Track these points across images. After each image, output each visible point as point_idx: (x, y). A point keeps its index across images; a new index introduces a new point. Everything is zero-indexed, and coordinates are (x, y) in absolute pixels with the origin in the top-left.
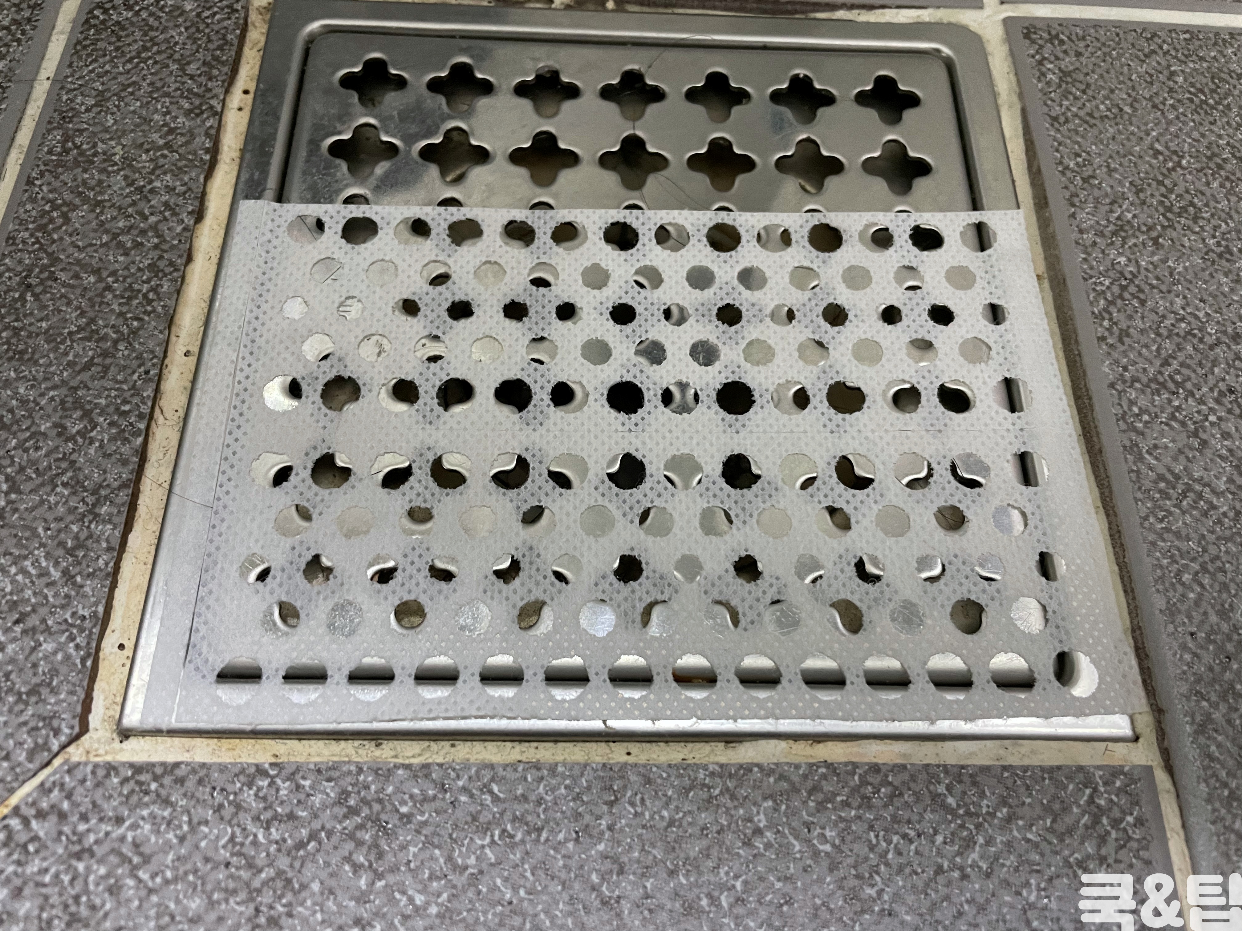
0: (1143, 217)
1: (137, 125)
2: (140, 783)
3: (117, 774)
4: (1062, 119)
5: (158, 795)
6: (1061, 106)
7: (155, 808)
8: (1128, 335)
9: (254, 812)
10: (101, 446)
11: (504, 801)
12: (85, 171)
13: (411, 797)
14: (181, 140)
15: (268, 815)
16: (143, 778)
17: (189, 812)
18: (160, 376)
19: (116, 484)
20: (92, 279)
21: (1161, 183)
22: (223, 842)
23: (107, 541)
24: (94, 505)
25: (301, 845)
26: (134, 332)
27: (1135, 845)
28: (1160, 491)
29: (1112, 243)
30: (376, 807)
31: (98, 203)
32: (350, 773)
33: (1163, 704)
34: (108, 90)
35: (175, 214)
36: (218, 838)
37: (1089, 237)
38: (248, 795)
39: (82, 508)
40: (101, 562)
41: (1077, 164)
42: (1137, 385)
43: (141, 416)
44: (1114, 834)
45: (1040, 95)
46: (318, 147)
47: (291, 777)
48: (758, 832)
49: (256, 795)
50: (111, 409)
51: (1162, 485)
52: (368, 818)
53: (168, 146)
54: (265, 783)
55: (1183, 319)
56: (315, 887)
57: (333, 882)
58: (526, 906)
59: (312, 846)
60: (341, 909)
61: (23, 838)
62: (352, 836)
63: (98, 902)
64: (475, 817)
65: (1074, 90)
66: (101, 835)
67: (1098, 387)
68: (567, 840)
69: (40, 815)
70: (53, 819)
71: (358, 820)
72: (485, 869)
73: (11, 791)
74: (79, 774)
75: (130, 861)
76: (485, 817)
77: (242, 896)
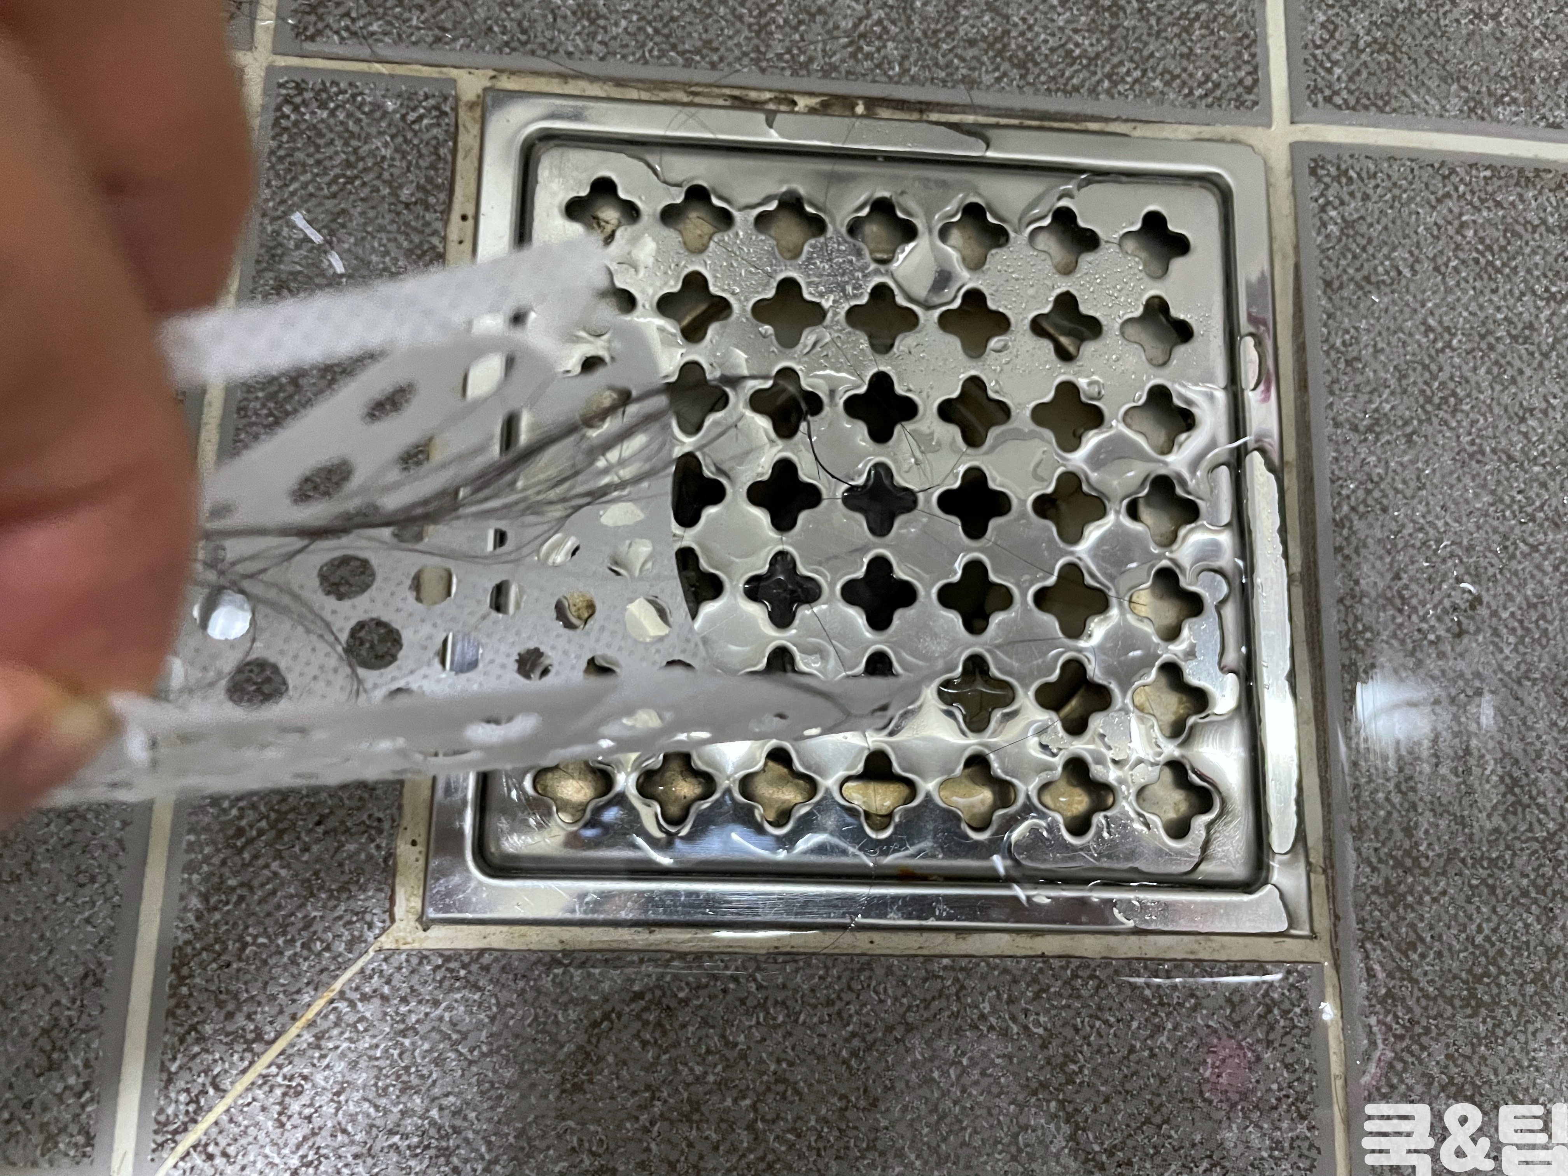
0: (1401, 409)
2: (451, 970)
3: (429, 963)
4: (1336, 284)
5: (468, 981)
6: (1337, 266)
7: (466, 992)
8: (1365, 546)
9: (554, 997)
11: (766, 988)
13: (688, 984)
15: (563, 999)
16: (452, 965)
17: (496, 996)
21: (1426, 367)
22: (529, 1021)
25: (595, 1024)
27: (1296, 1031)
29: (1365, 440)
30: (658, 993)
32: (632, 963)
33: (1340, 911)
36: (523, 1018)
37: (1342, 433)
38: (547, 982)
41: (1344, 343)
42: (1366, 601)
44: (1282, 1023)
45: (1317, 252)
47: (582, 965)
48: (983, 1017)
49: (553, 981)
52: (651, 1001)
54: (559, 971)
55: (1421, 529)
56: (610, 1059)
57: (625, 1055)
58: (788, 1075)
59: (605, 1025)
60: (633, 1078)
61: (351, 1018)
62: (638, 1017)
63: (425, 1072)
64: (743, 1002)
65: (1354, 246)
66: (422, 1016)
67: (1327, 602)
68: (822, 1022)
69: (365, 998)
70: (377, 1001)
71: (643, 1003)
72: (752, 1045)
73: (336, 977)
74: (395, 961)
75: (450, 1038)
76: (751, 1002)
77: (550, 1066)
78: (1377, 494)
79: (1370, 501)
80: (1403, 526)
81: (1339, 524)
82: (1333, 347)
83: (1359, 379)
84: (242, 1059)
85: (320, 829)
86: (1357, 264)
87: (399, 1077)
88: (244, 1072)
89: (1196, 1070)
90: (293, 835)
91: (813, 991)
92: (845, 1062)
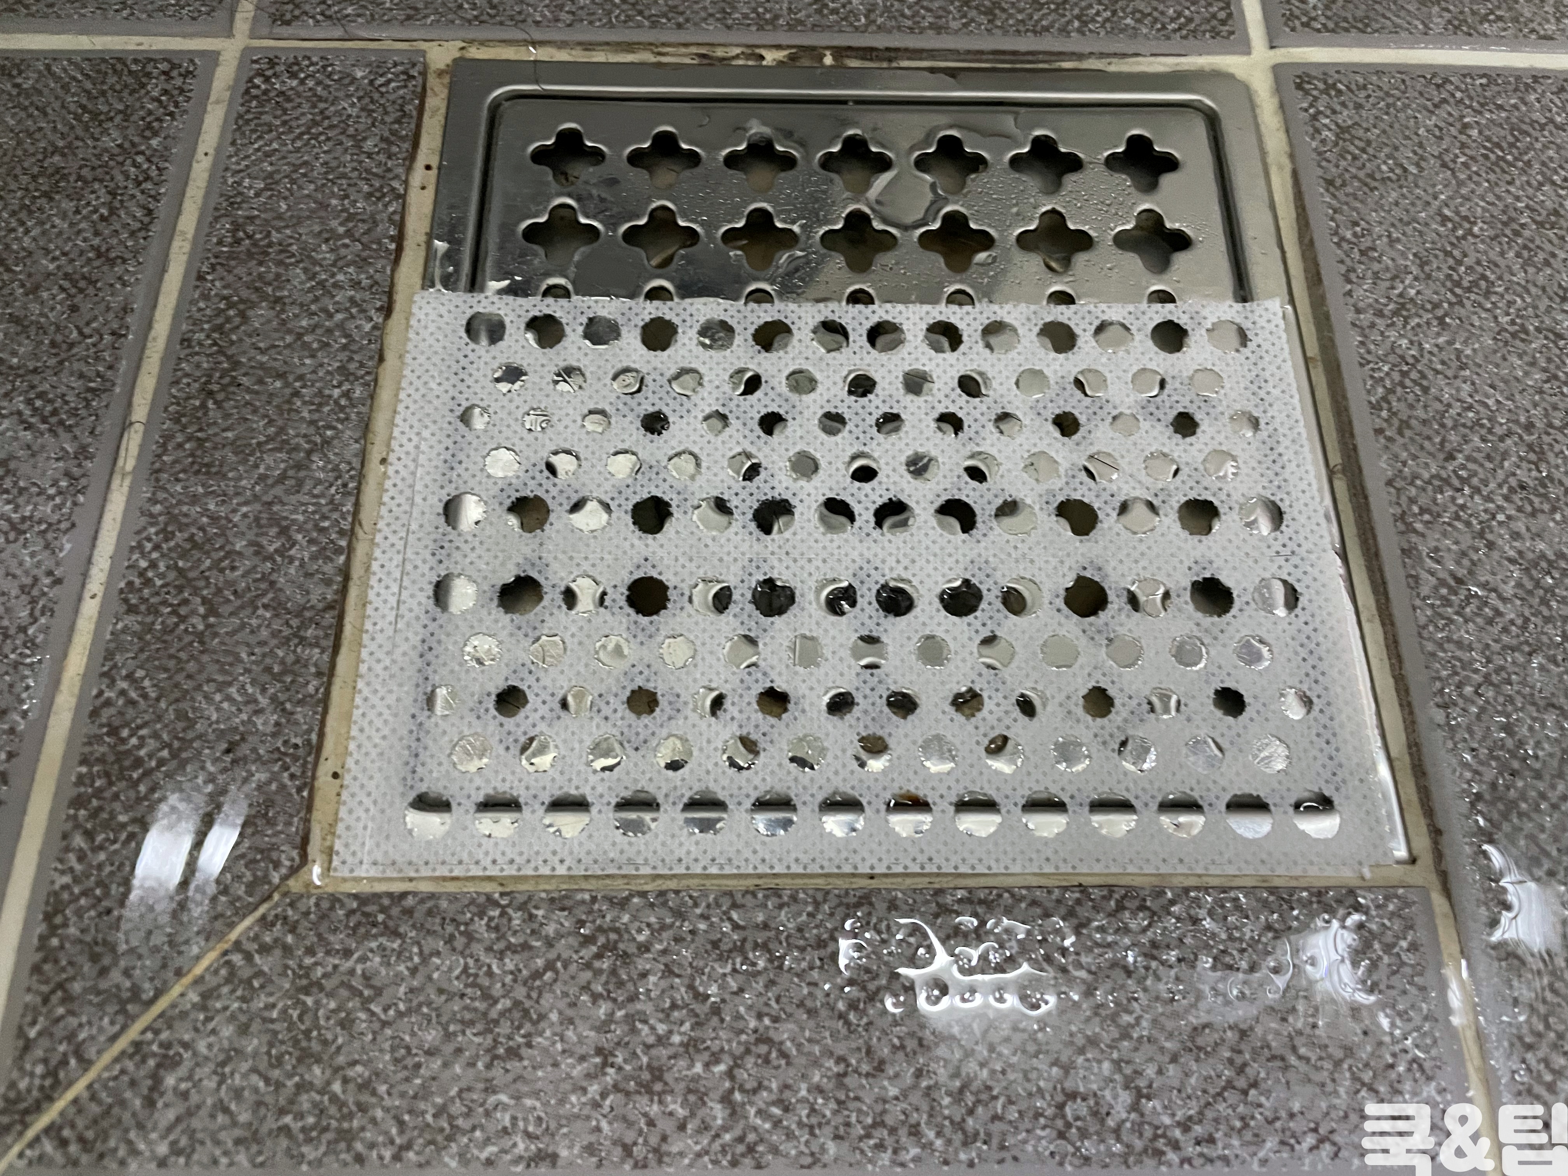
0: (1428, 292)
1: (313, 211)
2: (366, 915)
3: (343, 905)
4: (1338, 182)
5: (386, 927)
6: (1337, 166)
7: (383, 940)
8: (1409, 427)
9: (488, 943)
10: (302, 565)
11: (743, 928)
12: (261, 263)
13: (649, 925)
14: (362, 227)
15: (501, 945)
16: (369, 909)
17: (418, 943)
18: (358, 489)
19: (320, 606)
20: (278, 384)
21: (1448, 254)
22: (457, 972)
23: (316, 665)
24: (299, 628)
25: (537, 975)
26: (327, 442)
27: (1407, 970)
28: (1442, 598)
29: (1393, 324)
30: (613, 936)
31: (278, 300)
32: (583, 902)
33: (1441, 825)
34: (278, 171)
35: (363, 311)
36: (451, 969)
37: (1366, 318)
38: (480, 925)
39: (287, 632)
40: (311, 689)
41: (1355, 235)
42: (1418, 482)
43: (342, 533)
45: (1314, 155)
46: (513, 232)
47: (522, 907)
49: (488, 926)
50: (309, 526)
51: (1444, 591)
52: (605, 947)
53: (349, 233)
54: (496, 913)
55: (1470, 408)
56: (554, 1017)
57: (570, 1012)
58: (772, 1034)
59: (549, 976)
60: (581, 1040)
61: (246, 973)
62: (588, 966)
63: (329, 1036)
64: (715, 944)
65: (1352, 148)
66: (330, 969)
67: (1374, 485)
68: (812, 968)
69: (264, 949)
70: (278, 952)
71: (594, 949)
72: (727, 997)
73: (232, 926)
74: (302, 906)
75: (361, 994)
76: (725, 946)
77: (479, 1027)
78: (1414, 375)
79: (1408, 382)
80: (1449, 405)
81: (1376, 407)
82: (1343, 239)
83: (1376, 267)
84: (112, 1023)
85: (228, 758)
86: (1358, 163)
87: (296, 1042)
88: (113, 1038)
89: (1284, 1020)
90: (197, 765)
91: (800, 930)
92: (841, 1016)
